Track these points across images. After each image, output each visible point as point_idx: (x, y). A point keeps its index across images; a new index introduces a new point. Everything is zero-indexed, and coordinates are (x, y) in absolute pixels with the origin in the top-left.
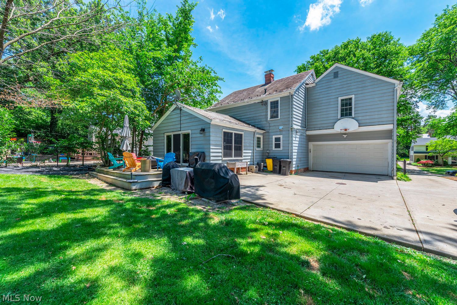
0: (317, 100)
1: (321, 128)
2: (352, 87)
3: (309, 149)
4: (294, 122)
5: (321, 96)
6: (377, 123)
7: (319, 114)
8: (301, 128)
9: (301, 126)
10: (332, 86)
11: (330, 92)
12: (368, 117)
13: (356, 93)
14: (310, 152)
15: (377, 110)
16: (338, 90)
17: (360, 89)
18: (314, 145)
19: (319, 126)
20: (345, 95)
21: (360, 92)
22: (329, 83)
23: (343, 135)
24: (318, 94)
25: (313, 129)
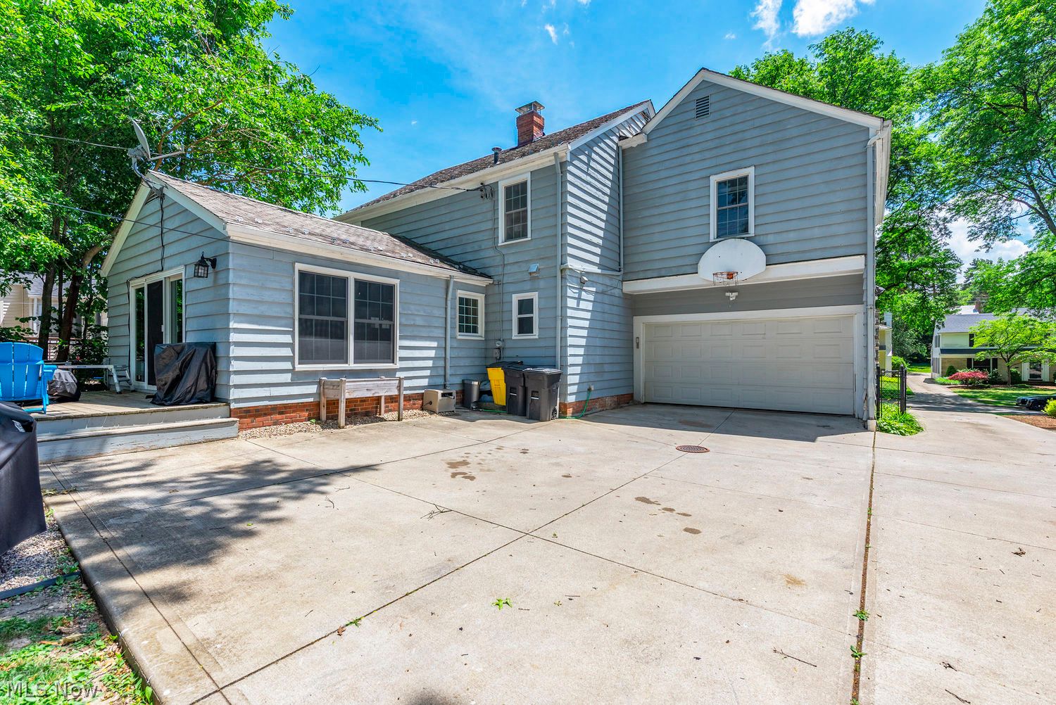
0: (651, 186)
1: (663, 273)
2: (748, 144)
3: (635, 336)
4: (570, 251)
5: (663, 174)
6: (819, 254)
7: (657, 229)
8: (599, 271)
9: (600, 266)
10: (692, 141)
11: (688, 159)
12: (792, 236)
13: (756, 161)
14: (638, 347)
15: (817, 211)
16: (708, 154)
17: (770, 149)
18: (648, 326)
19: (658, 265)
20: (728, 167)
21: (769, 158)
22: (684, 134)
23: (727, 294)
24: (655, 168)
25: (641, 275)
